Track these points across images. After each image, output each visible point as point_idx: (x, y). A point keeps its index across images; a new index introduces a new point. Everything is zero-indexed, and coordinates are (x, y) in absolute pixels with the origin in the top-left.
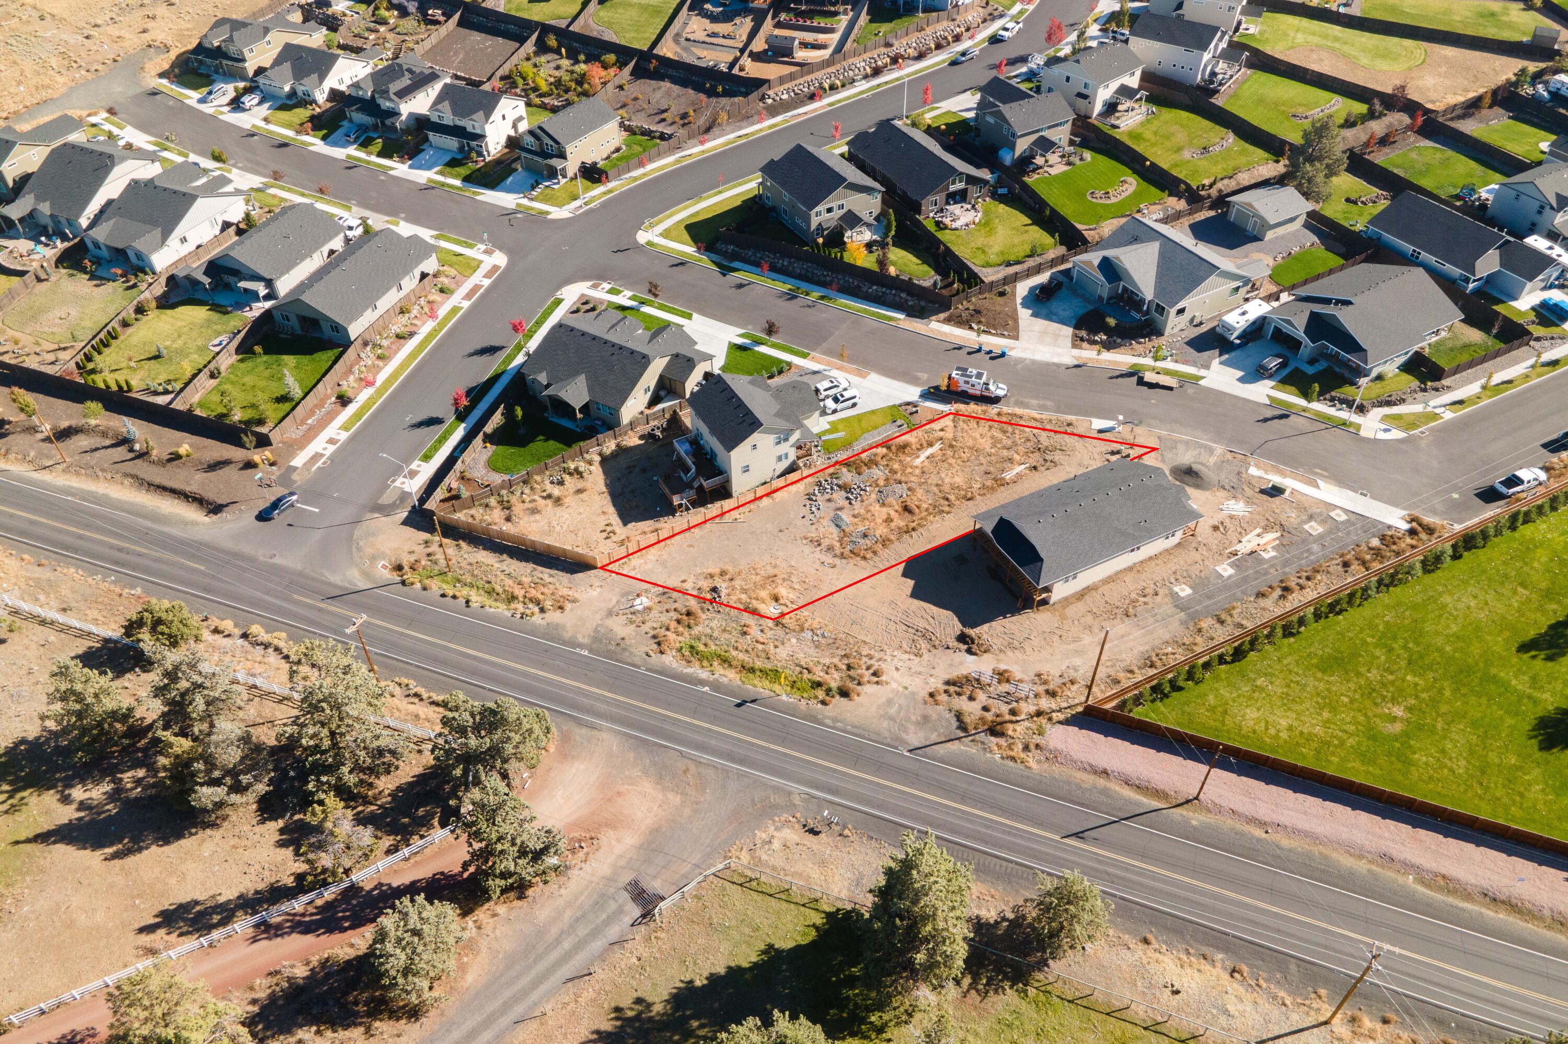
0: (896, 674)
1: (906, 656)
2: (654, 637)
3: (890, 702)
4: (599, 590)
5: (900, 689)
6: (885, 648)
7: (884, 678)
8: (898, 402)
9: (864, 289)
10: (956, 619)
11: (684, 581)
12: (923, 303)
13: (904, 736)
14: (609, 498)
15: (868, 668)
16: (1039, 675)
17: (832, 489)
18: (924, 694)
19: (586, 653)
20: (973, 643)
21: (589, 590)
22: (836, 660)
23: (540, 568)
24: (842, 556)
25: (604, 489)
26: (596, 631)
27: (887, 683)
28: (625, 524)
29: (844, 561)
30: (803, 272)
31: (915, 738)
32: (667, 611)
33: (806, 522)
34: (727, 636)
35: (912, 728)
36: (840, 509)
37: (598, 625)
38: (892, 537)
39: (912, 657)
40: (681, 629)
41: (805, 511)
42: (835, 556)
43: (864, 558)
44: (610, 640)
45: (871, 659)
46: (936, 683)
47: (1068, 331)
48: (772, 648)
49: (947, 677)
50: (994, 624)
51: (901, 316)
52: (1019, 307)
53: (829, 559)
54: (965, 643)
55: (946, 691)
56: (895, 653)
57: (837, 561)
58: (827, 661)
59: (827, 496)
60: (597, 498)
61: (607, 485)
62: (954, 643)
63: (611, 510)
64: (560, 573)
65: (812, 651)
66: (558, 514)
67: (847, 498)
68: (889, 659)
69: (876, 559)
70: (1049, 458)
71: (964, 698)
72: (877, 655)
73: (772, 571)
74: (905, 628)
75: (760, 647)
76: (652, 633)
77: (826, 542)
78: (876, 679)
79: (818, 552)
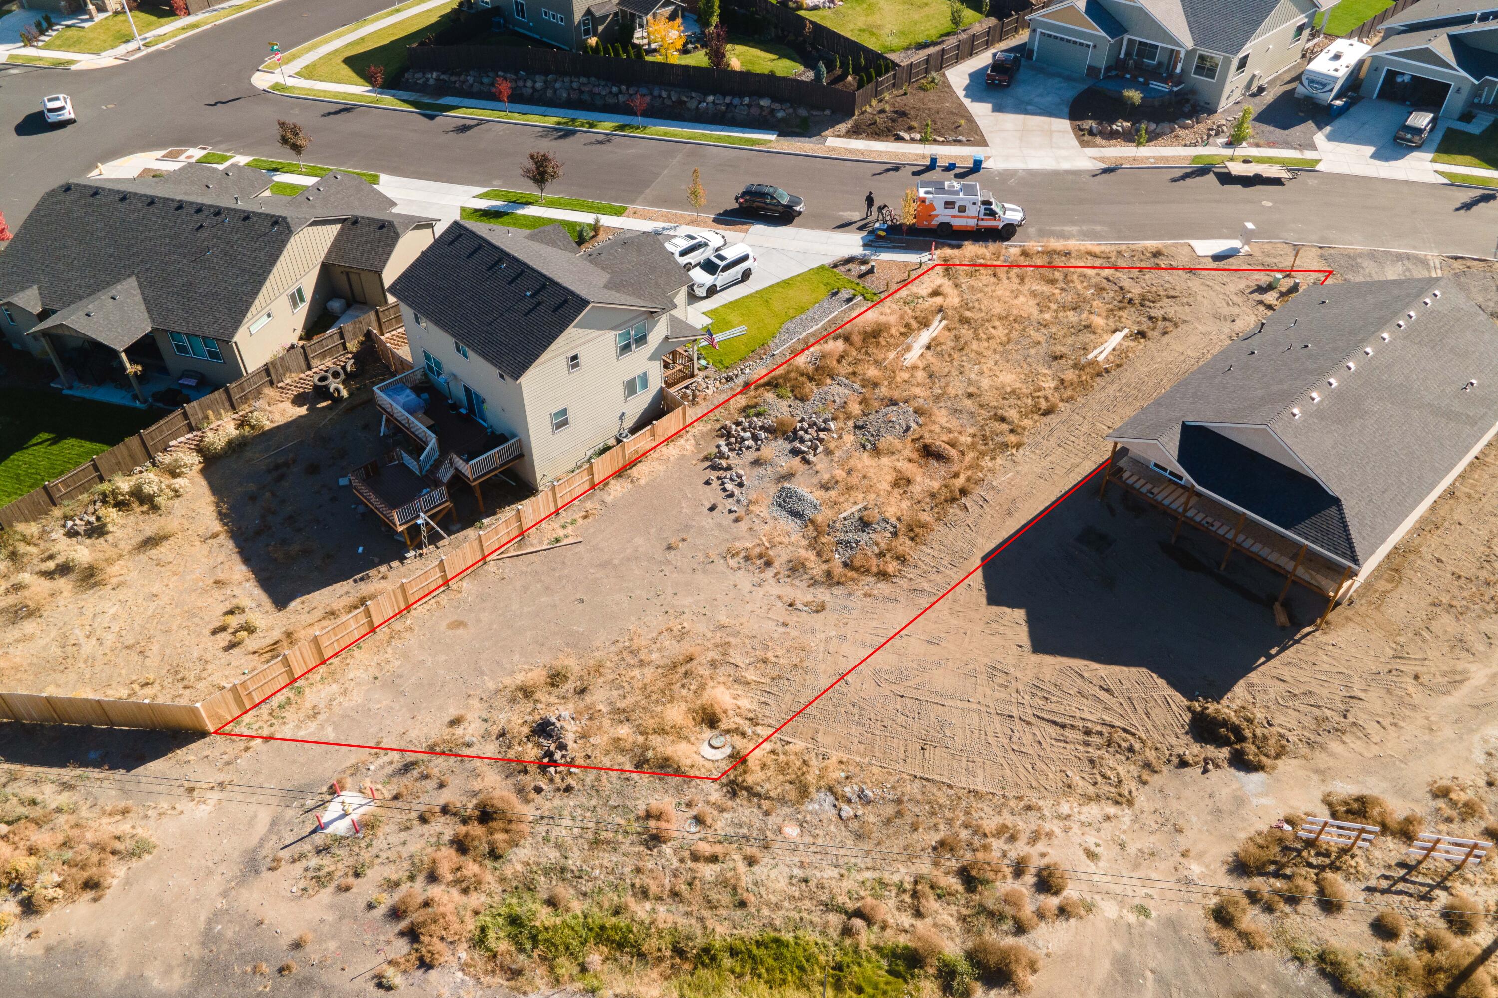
1: (1093, 811)
2: (396, 914)
3: (1127, 971)
4: (214, 796)
5: (1132, 918)
6: (1033, 797)
7: (1071, 892)
8: (828, 260)
9: (692, 105)
10: (1161, 682)
11: (456, 722)
12: (803, 112)
14: (230, 545)
15: (1019, 870)
16: (1443, 795)
17: (755, 438)
20: (1242, 739)
21: (186, 805)
22: (924, 867)
23: (30, 771)
24: (831, 580)
25: (216, 526)
26: (209, 938)
27: (1089, 908)
28: (281, 601)
29: (837, 590)
30: (574, 96)
32: (424, 819)
33: (722, 517)
34: (607, 858)
36: (789, 476)
37: (215, 916)
38: (926, 517)
39: (1111, 810)
40: (472, 868)
41: (713, 494)
42: (814, 583)
43: (883, 575)
44: (255, 960)
45: (1013, 838)
47: (1064, 125)
48: (741, 867)
49: (1226, 850)
50: (1254, 677)
51: (773, 137)
52: (967, 102)
53: (802, 594)
54: (1221, 742)
55: (1253, 897)
56: (1065, 809)
57: (823, 594)
58: (902, 874)
59: (750, 456)
60: (200, 550)
61: (221, 516)
62: (1193, 750)
63: (239, 572)
64: (93, 773)
65: (852, 852)
66: (89, 611)
67: (795, 452)
68: (1055, 827)
69: (910, 572)
70: (1157, 312)
71: (1309, 907)
72: (1025, 825)
73: (675, 649)
74: (1053, 731)
75: (708, 871)
76: (387, 901)
77: (781, 556)
78: (1053, 902)
79: (772, 581)
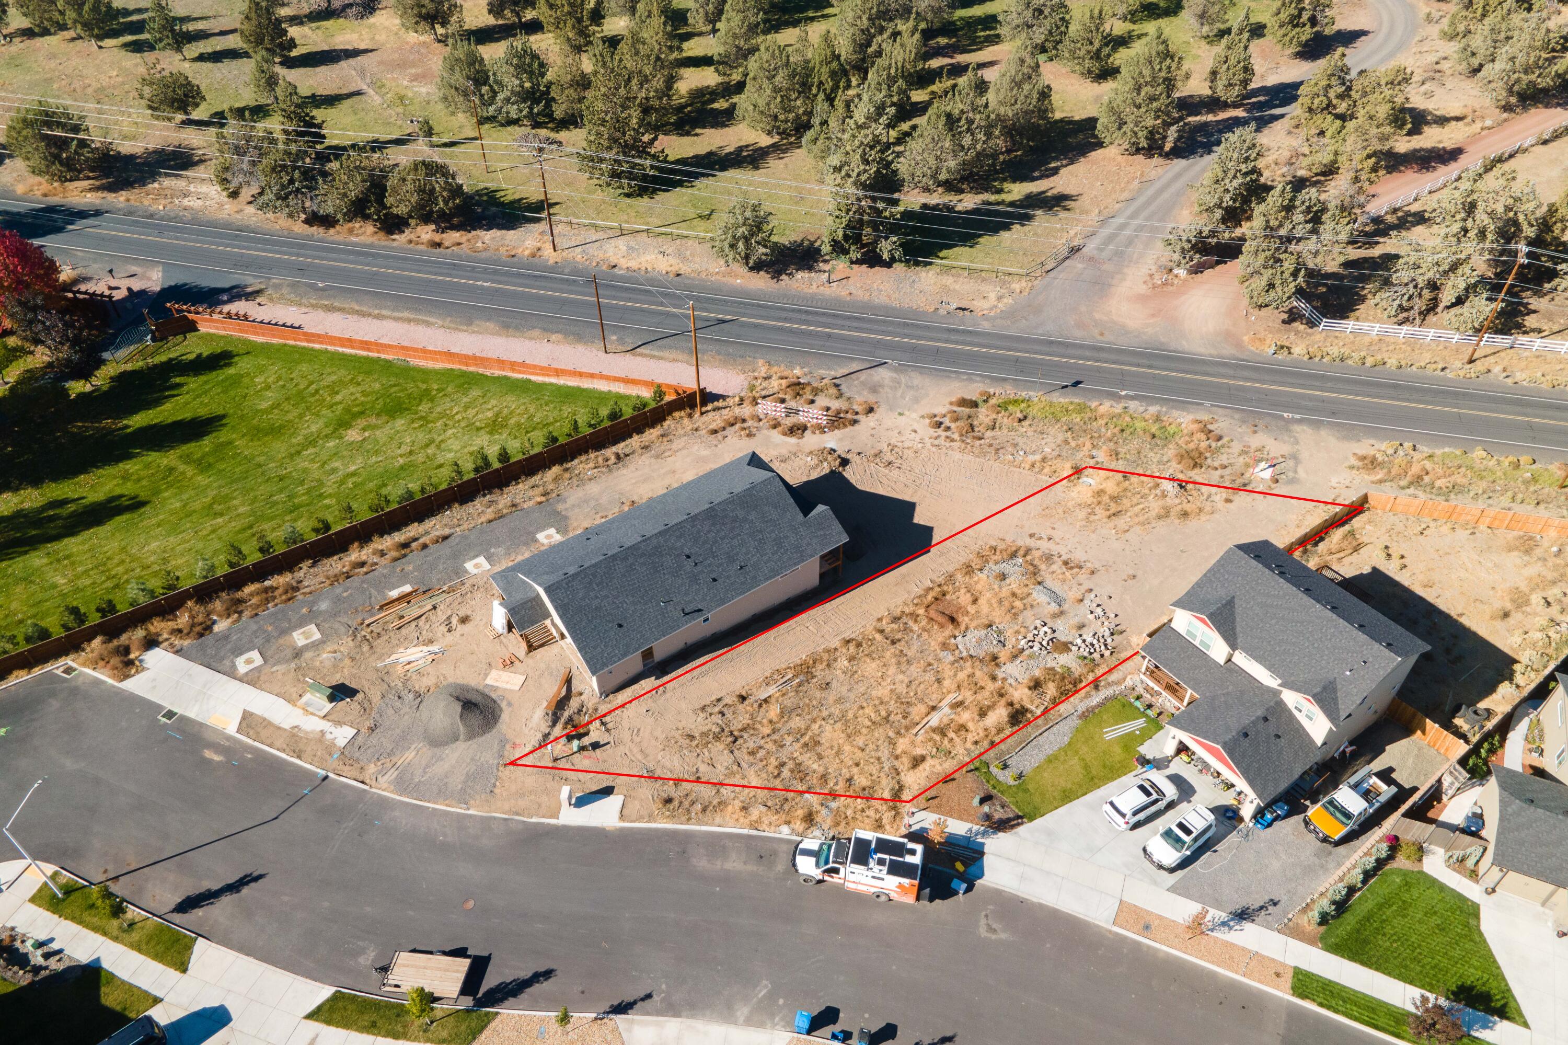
0: (916, 427)
1: (907, 445)
2: (1219, 438)
3: (916, 400)
5: (906, 413)
6: (934, 449)
7: (928, 421)
10: (853, 481)
11: (1229, 500)
13: (895, 375)
15: (948, 428)
16: (750, 435)
18: (880, 412)
19: (1285, 415)
22: (989, 434)
24: (1026, 548)
27: (923, 417)
29: (1021, 544)
31: (883, 375)
32: (1224, 466)
33: (1101, 592)
34: (1132, 446)
35: (886, 382)
36: (1057, 615)
39: (899, 444)
41: (1110, 605)
42: (1036, 550)
43: (993, 548)
44: (1270, 430)
45: (948, 437)
46: (867, 423)
48: (1070, 440)
49: (857, 427)
50: (805, 479)
53: (1043, 544)
55: (855, 413)
56: (920, 445)
57: (1030, 543)
59: (1086, 631)
62: (851, 457)
65: (1020, 441)
67: (1051, 629)
68: (927, 441)
72: (941, 441)
74: (915, 471)
77: (1057, 567)
78: (937, 419)
79: (1062, 553)
